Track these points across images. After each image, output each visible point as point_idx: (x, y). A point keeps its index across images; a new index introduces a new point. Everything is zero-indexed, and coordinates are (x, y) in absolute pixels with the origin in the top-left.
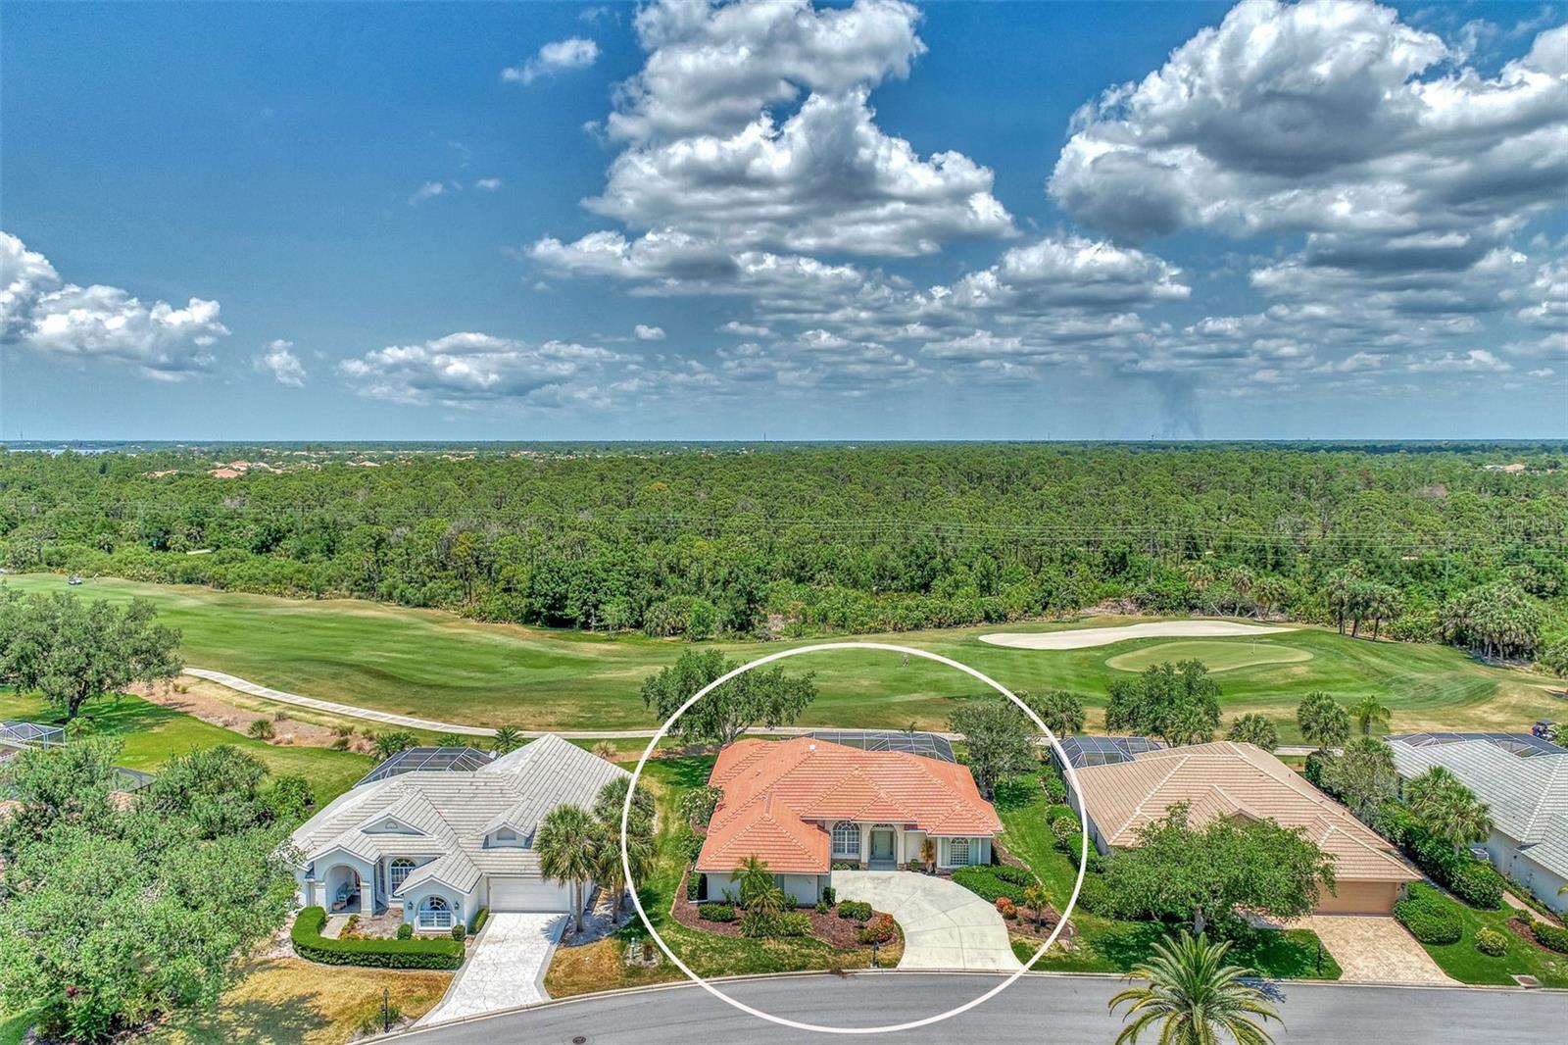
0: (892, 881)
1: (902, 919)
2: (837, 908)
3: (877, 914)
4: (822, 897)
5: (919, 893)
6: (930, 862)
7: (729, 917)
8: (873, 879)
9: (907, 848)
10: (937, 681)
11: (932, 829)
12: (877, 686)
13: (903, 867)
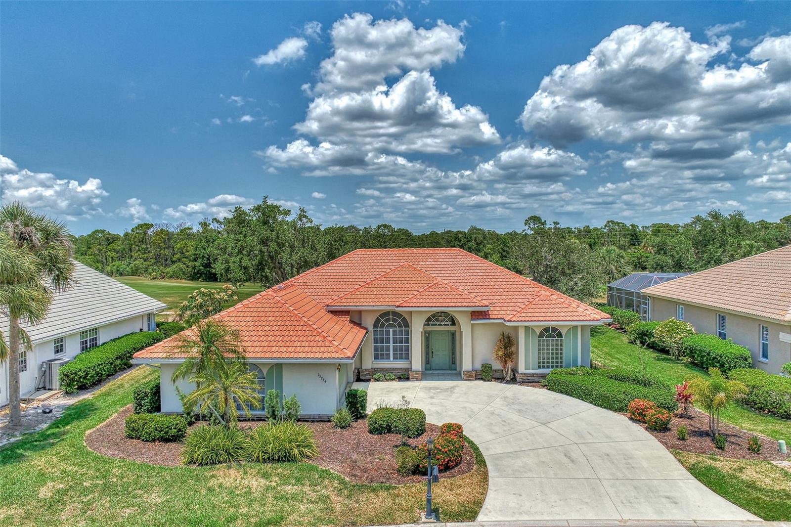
2: (368, 420)
3: (434, 427)
5: (498, 402)
6: (510, 364)
8: (429, 389)
9: (476, 348)
11: (512, 314)
13: (470, 376)
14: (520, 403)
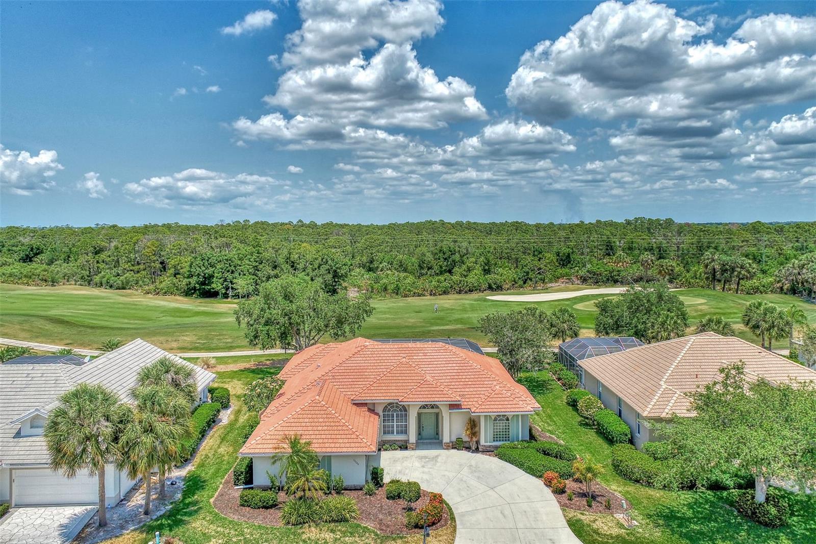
0: (439, 459)
1: (451, 498)
2: (385, 488)
3: (426, 494)
4: (370, 477)
5: (466, 470)
6: (475, 439)
7: (271, 502)
8: (421, 458)
9: (452, 427)
10: (461, 319)
11: (476, 406)
12: (421, 322)
13: (449, 446)
14: (479, 471)
